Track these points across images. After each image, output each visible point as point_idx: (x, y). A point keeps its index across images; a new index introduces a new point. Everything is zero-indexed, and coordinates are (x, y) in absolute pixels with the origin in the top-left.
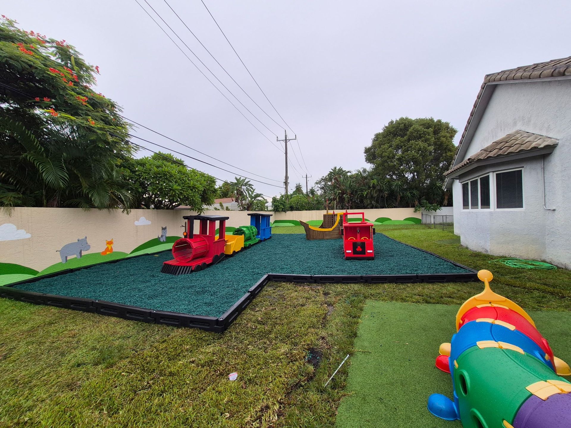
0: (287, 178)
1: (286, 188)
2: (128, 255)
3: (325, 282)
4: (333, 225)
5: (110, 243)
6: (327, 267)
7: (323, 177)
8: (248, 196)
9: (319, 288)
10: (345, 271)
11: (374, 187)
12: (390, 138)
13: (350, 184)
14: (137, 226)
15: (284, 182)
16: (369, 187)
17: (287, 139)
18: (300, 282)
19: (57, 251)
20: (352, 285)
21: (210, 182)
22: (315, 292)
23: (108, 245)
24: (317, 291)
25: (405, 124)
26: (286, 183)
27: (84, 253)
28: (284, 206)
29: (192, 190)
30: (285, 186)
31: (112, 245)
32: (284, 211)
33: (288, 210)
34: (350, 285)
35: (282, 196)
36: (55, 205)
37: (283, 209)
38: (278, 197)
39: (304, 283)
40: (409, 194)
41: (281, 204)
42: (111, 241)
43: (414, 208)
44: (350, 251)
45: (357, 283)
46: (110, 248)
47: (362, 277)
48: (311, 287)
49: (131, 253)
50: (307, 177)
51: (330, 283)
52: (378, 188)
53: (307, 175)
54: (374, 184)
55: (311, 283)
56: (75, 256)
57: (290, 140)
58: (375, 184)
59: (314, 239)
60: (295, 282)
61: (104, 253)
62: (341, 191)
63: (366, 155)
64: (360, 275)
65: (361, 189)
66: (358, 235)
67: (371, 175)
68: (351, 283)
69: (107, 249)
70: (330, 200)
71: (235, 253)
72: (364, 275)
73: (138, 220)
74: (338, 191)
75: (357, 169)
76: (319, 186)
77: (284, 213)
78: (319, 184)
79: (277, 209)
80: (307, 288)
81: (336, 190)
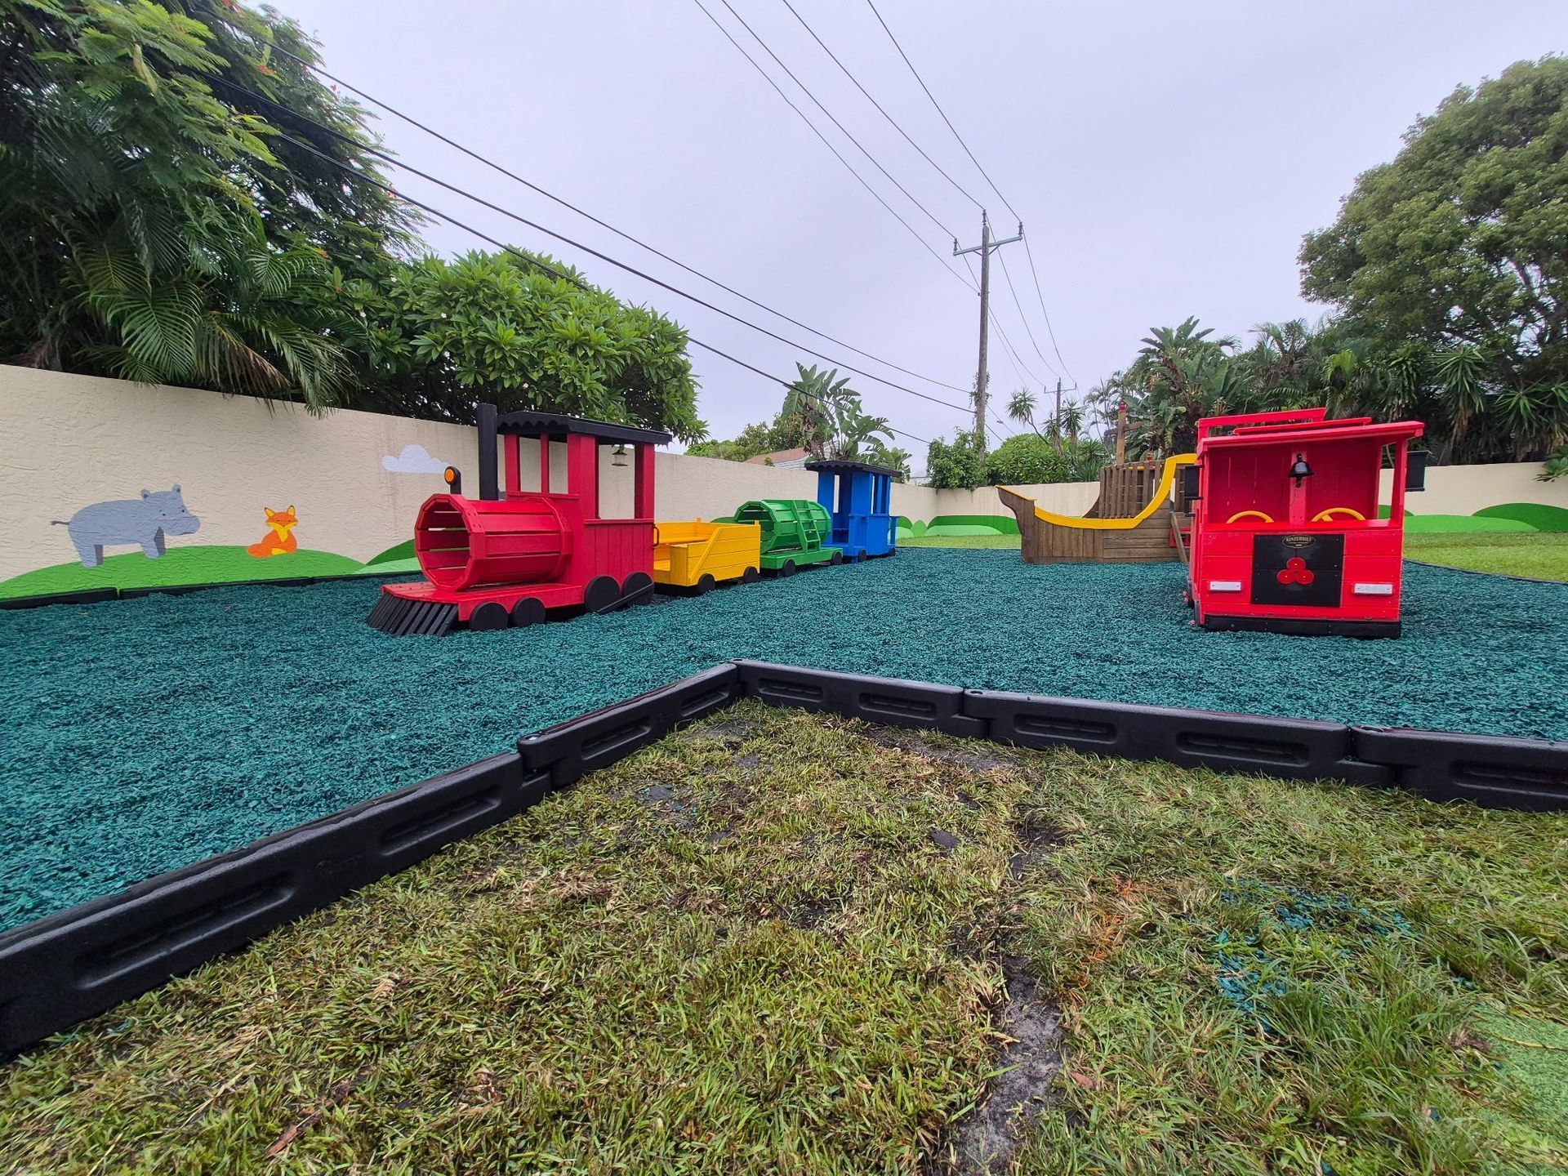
0: (982, 378)
1: (980, 415)
2: (361, 566)
3: (1049, 742)
4: (1140, 509)
5: (284, 518)
6: (1079, 656)
7: (1118, 374)
8: (837, 426)
9: (998, 771)
10: (1199, 685)
11: (1338, 383)
12: (1447, 164)
13: (1227, 378)
14: (392, 473)
15: (972, 394)
16: (1316, 386)
17: (991, 241)
18: (892, 721)
19: (54, 523)
20: (1264, 789)
21: (659, 339)
22: (966, 798)
23: (276, 527)
24: (980, 795)
25: (1541, 82)
26: (979, 397)
27: (172, 541)
28: (966, 470)
29: (572, 351)
30: (974, 408)
31: (291, 527)
32: (967, 487)
33: (981, 484)
34: (1244, 789)
35: (964, 438)
36: (37, 359)
37: (962, 479)
38: (950, 442)
39: (916, 726)
40: (1524, 401)
41: (957, 462)
42: (286, 514)
43: (1542, 463)
44: (1235, 586)
45: (1307, 777)
46: (283, 537)
47: (1351, 742)
48: (950, 762)
49: (370, 564)
50: (1059, 391)
51: (1080, 749)
52: (1361, 382)
53: (1059, 384)
54: (1338, 369)
55: (957, 731)
56: (135, 548)
57: (998, 245)
58: (1347, 368)
59: (1051, 559)
60: (866, 717)
61: (260, 551)
62: (1188, 406)
63: (1306, 266)
64: (1332, 723)
65: (1277, 395)
66: (1297, 497)
67: (1328, 343)
68: (1251, 771)
69: (272, 540)
70: (1137, 446)
71: (707, 583)
72: (1373, 726)
73: (395, 453)
74: (1173, 409)
75: (1262, 322)
76: (1102, 407)
77: (964, 493)
78: (1101, 401)
79: (942, 480)
80: (920, 762)
81: (1163, 404)
